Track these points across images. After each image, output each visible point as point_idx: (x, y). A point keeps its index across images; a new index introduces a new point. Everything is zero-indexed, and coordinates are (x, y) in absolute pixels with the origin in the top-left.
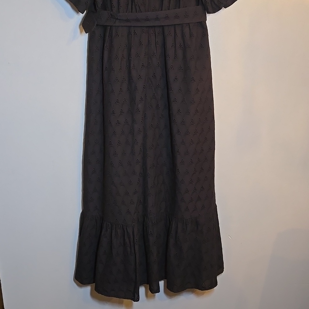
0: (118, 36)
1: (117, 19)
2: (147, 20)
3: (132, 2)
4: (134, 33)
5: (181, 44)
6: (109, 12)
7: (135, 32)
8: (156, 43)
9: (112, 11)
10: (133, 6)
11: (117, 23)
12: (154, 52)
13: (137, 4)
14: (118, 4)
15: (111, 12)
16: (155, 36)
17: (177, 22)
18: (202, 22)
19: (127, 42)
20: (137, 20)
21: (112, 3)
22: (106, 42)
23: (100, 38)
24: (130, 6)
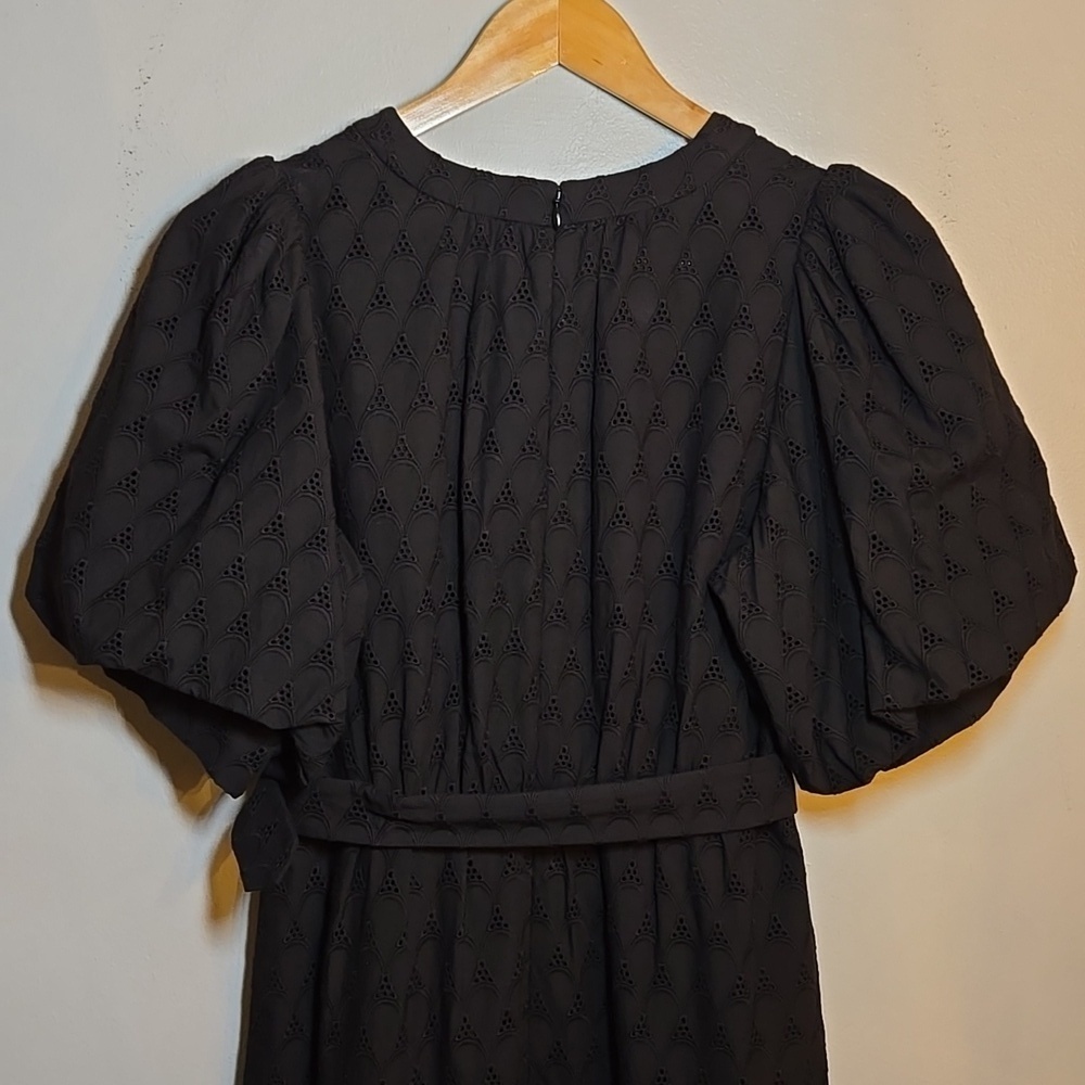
0: (396, 890)
1: (394, 819)
2: (531, 821)
3: (465, 737)
4: (468, 871)
5: (681, 921)
6: (358, 784)
7: (474, 866)
8: (567, 910)
9: (371, 779)
10: (469, 760)
11: (395, 837)
12: (558, 950)
13: (484, 750)
14: (401, 753)
15: (368, 789)
16: (566, 878)
17: (664, 827)
18: (775, 822)
19: (434, 912)
20: (485, 823)
21: (372, 744)
22: (340, 915)
23: (311, 883)
24: (453, 757)
